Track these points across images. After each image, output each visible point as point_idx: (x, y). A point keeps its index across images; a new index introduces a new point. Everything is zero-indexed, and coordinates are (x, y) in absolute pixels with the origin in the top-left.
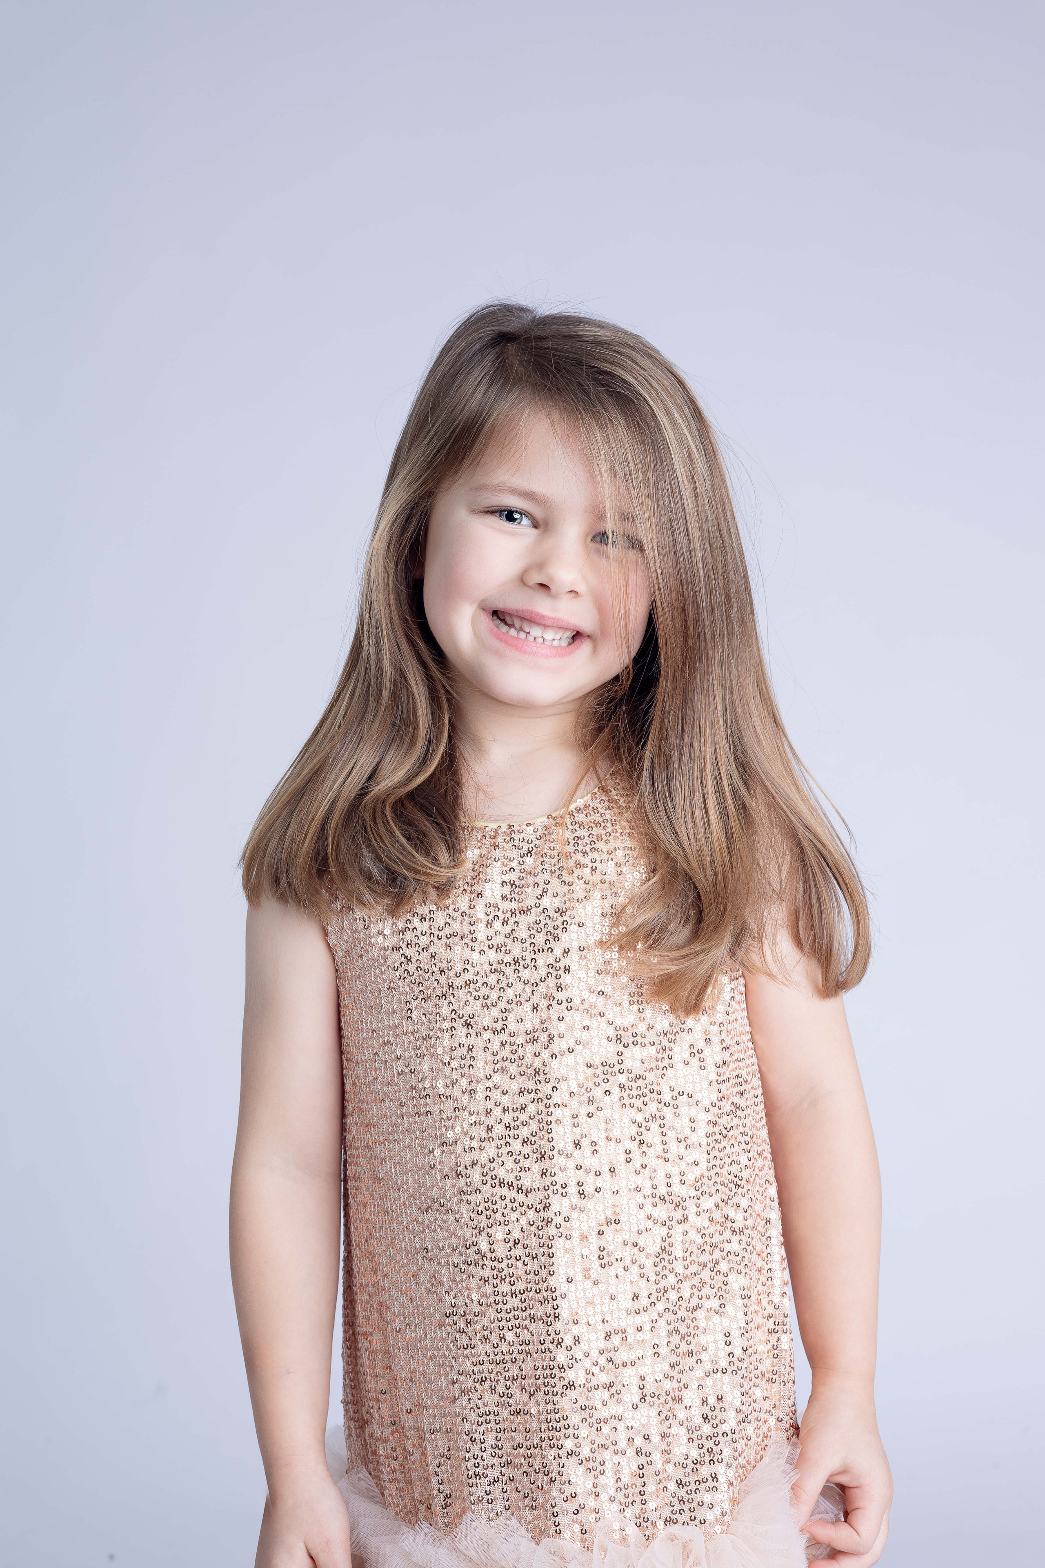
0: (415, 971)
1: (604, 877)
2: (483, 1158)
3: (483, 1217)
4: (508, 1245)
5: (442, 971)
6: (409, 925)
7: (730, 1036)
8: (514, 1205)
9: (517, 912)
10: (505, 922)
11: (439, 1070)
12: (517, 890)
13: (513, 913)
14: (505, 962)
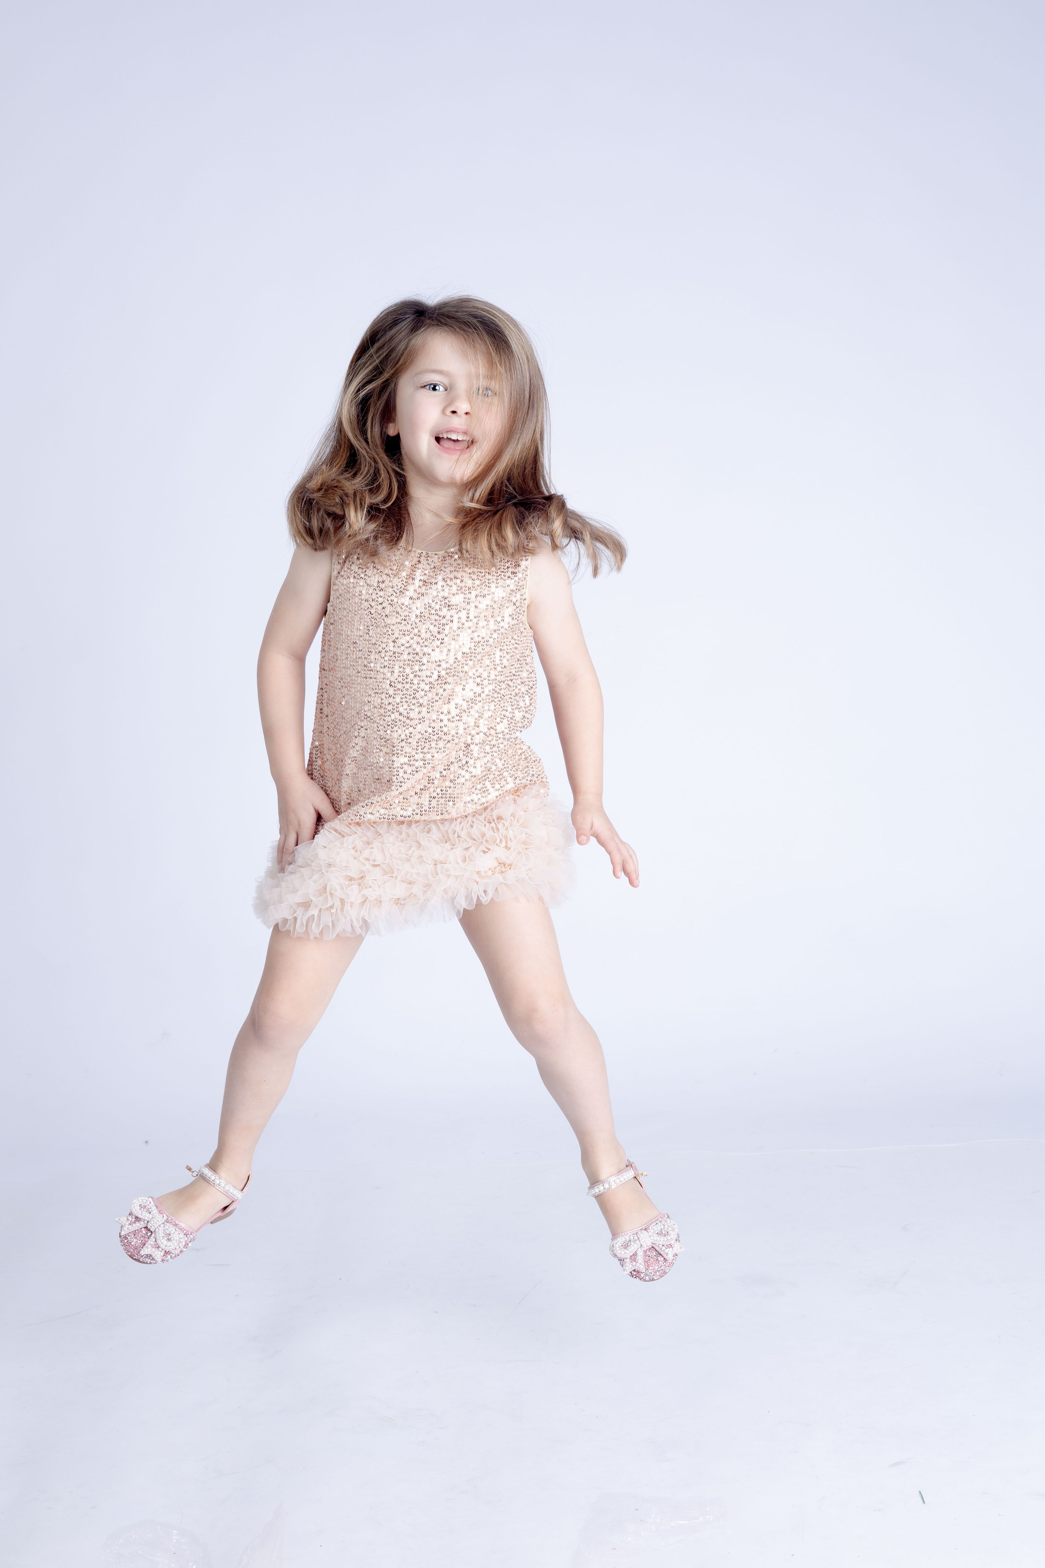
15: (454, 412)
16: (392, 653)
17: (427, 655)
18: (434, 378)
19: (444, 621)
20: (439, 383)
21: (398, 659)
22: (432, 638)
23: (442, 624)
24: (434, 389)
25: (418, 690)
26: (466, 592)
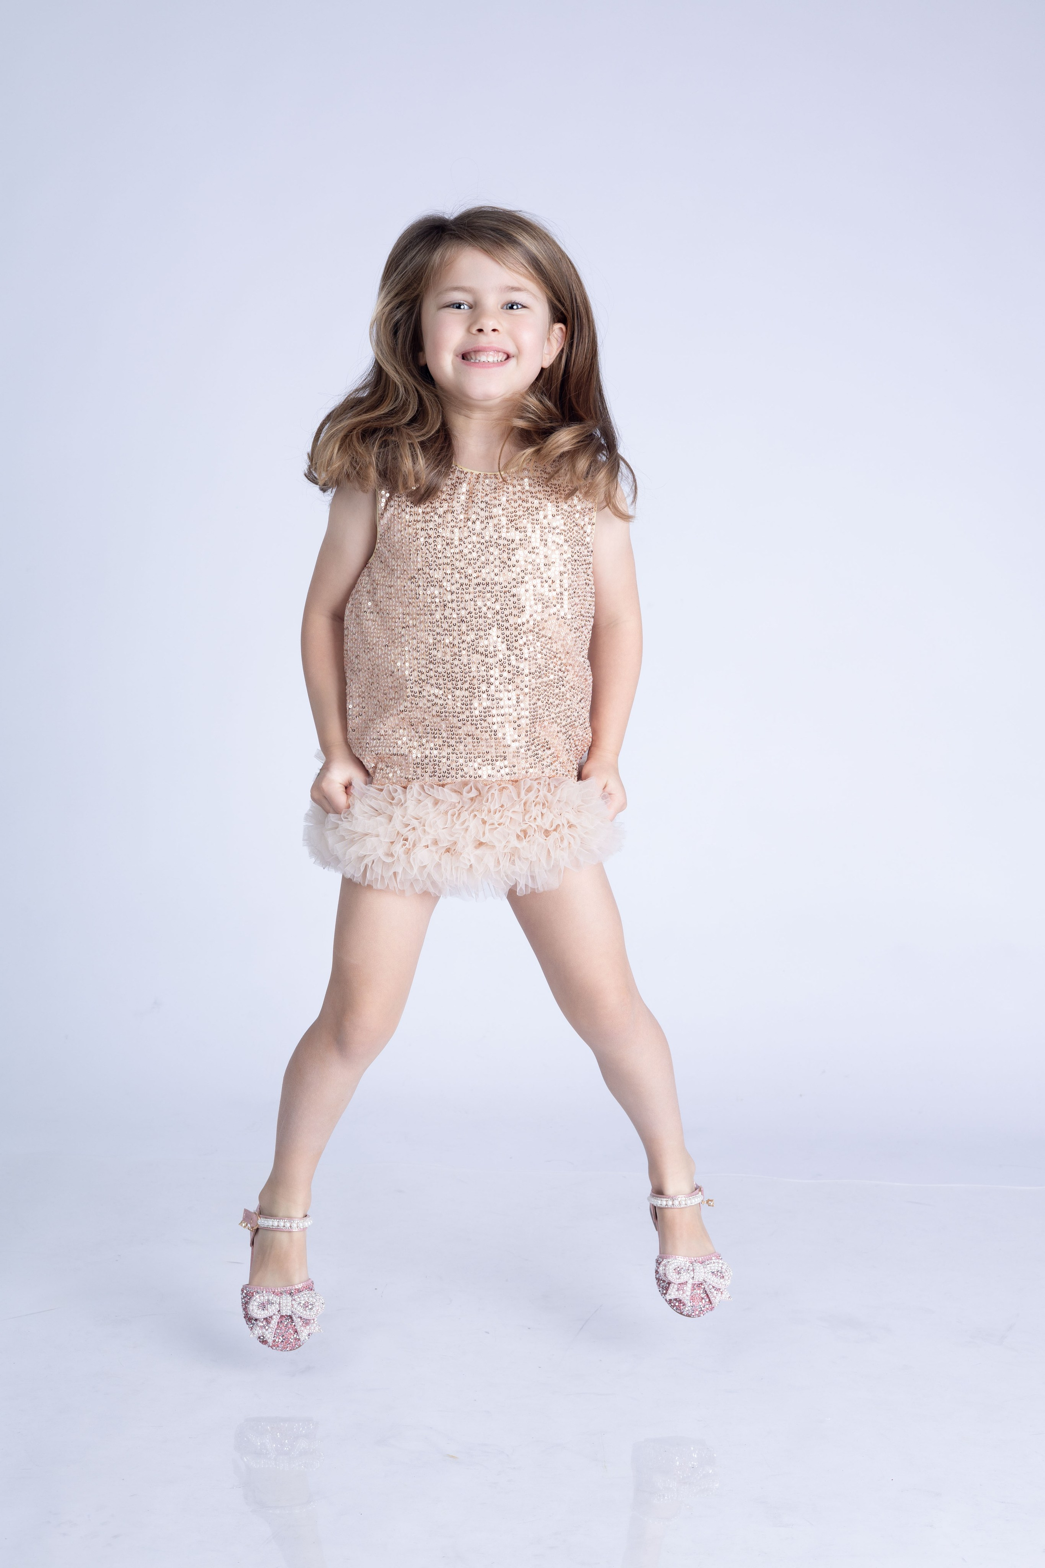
0: (433, 543)
1: (533, 505)
2: (468, 639)
3: (467, 667)
4: (479, 682)
5: (447, 544)
6: (432, 519)
7: (581, 591)
8: (483, 663)
9: (489, 518)
10: (482, 522)
11: (444, 593)
12: (488, 506)
13: (487, 518)
14: (481, 542)
15: (480, 330)
16: (458, 585)
17: (498, 584)
18: (458, 297)
19: (513, 546)
20: (462, 302)
21: (467, 591)
22: (502, 565)
23: (511, 549)
24: (459, 307)
25: (493, 624)
26: (533, 513)
